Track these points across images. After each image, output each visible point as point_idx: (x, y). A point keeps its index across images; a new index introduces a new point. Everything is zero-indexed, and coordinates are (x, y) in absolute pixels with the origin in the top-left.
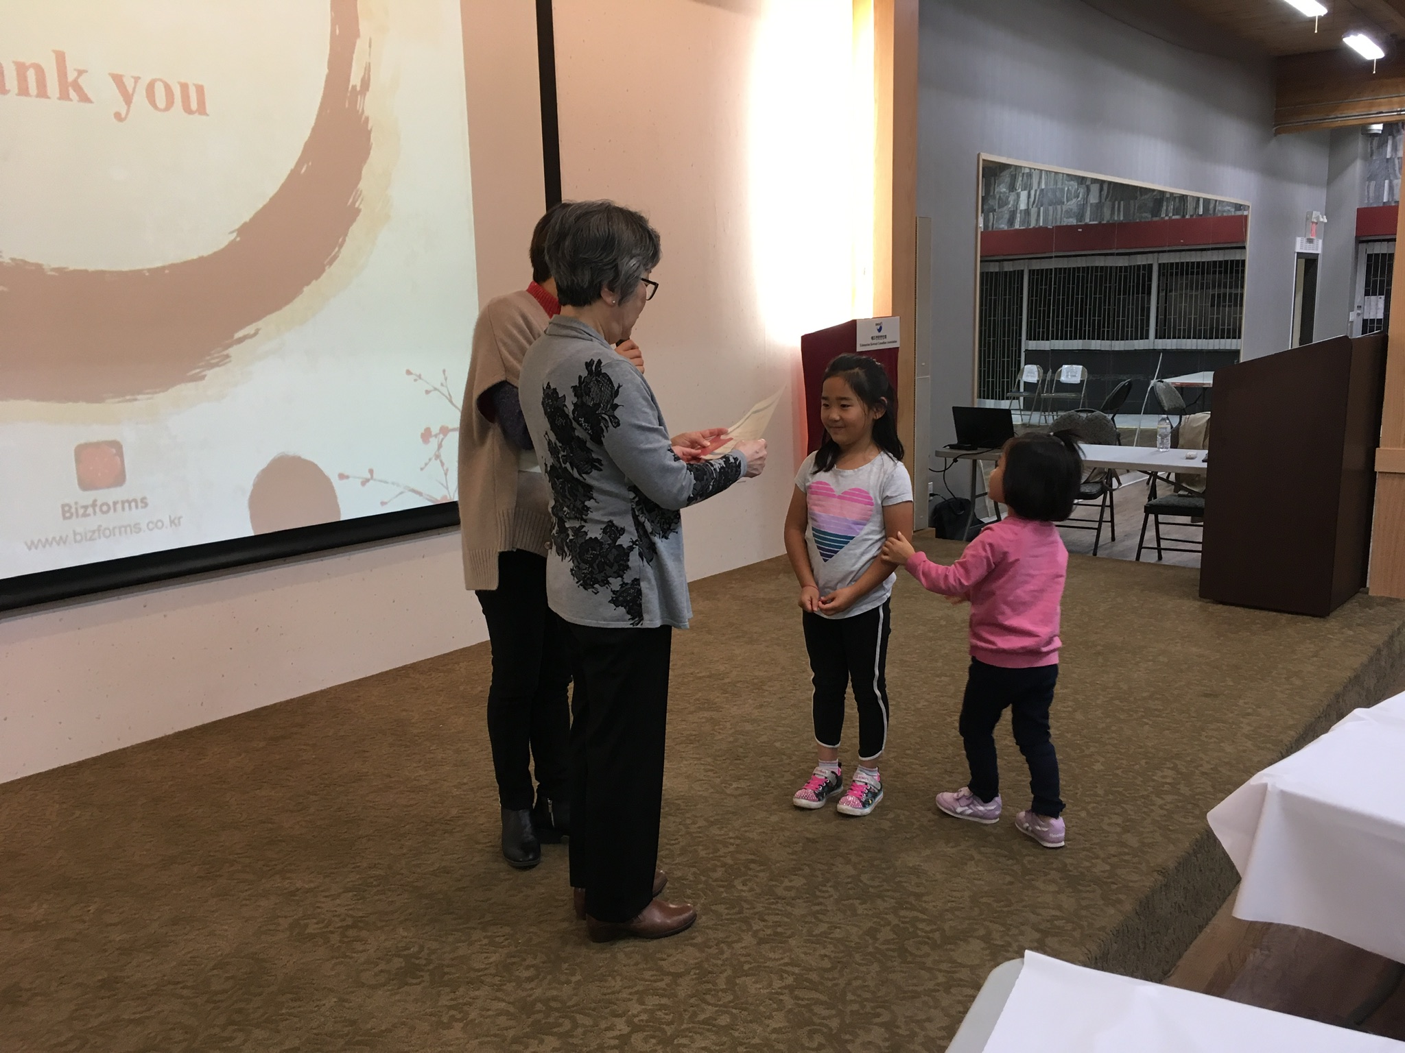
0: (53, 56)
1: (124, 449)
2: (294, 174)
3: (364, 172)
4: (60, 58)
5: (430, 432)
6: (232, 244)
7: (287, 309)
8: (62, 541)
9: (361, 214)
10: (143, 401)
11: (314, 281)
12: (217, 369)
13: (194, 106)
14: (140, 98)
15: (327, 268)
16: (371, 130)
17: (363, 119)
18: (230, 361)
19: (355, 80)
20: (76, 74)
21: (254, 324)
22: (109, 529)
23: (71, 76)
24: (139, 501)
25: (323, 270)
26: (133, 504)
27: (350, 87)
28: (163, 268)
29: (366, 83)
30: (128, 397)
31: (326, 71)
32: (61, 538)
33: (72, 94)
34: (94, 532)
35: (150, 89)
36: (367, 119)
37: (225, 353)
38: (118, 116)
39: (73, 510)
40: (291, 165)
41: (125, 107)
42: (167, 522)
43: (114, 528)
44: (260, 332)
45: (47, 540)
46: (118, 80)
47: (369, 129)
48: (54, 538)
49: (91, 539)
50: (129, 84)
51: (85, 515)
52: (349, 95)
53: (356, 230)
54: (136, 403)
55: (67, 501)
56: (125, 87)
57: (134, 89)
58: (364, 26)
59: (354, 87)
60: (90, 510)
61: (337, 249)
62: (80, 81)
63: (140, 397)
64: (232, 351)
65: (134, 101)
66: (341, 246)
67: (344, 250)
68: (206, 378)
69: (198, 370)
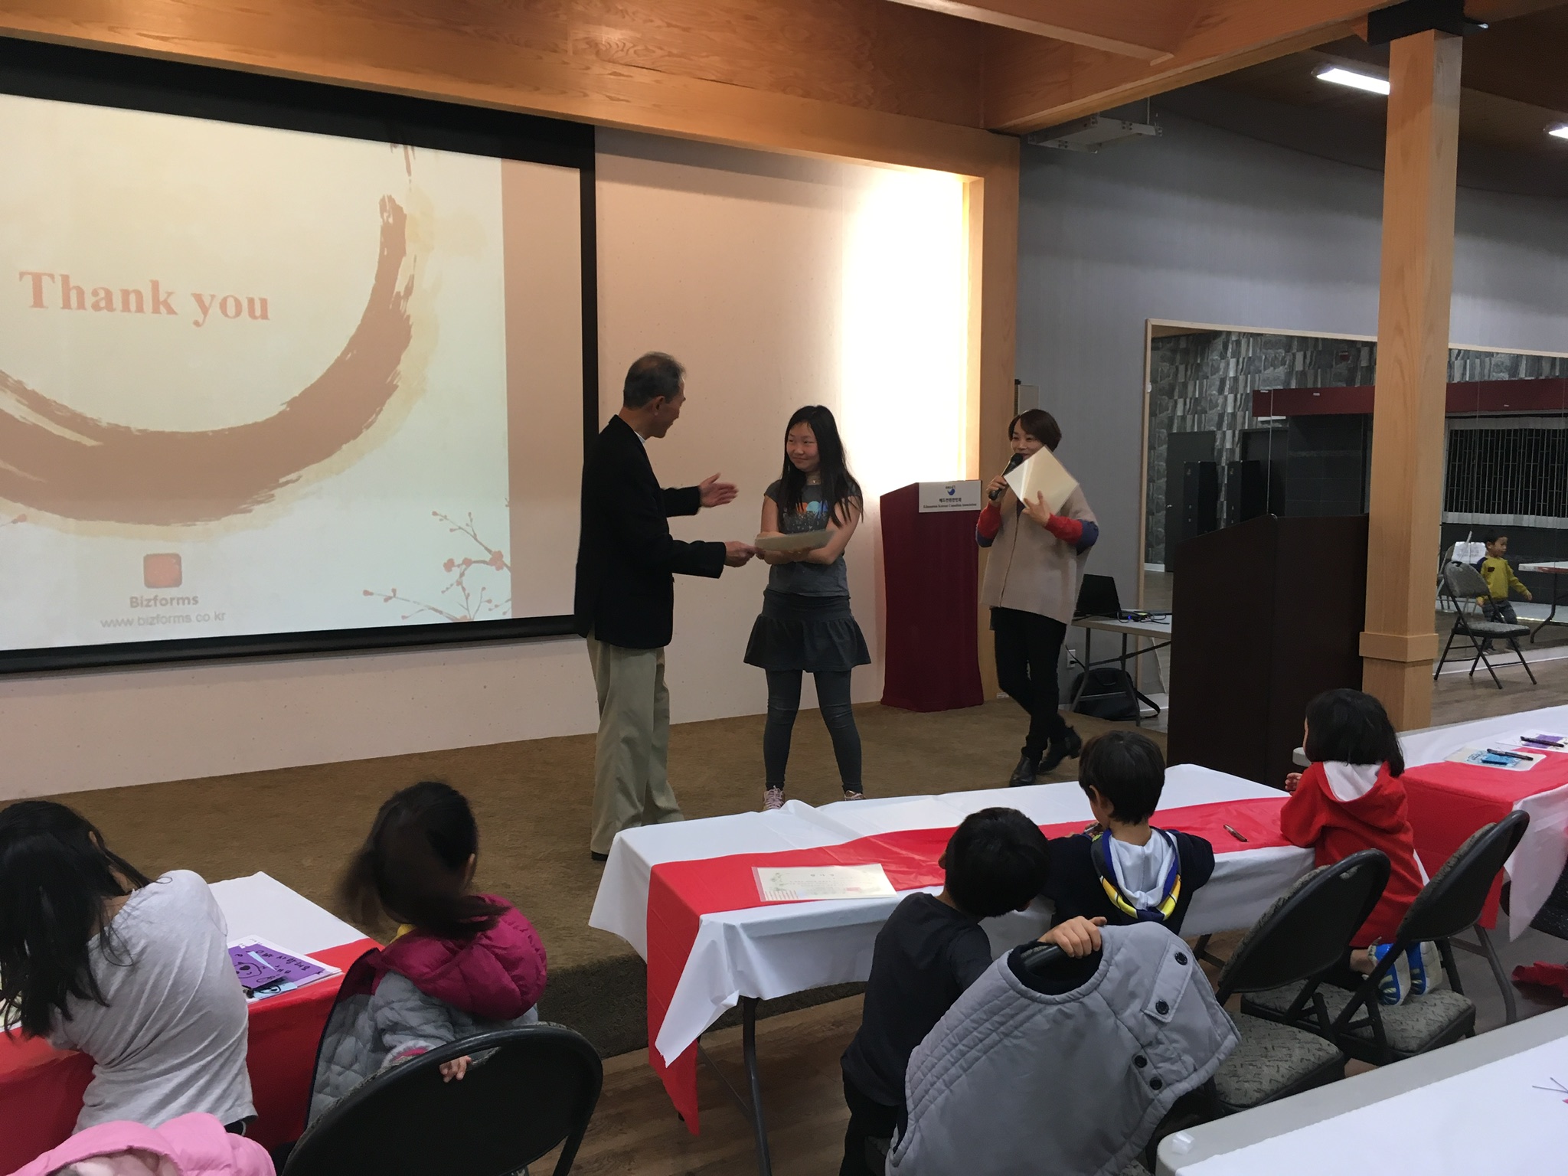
0: (150, 285)
1: (182, 561)
2: (339, 362)
3: (403, 357)
4: (155, 285)
5: (453, 563)
6: (280, 413)
7: (326, 462)
8: (129, 622)
9: (398, 389)
10: (200, 526)
11: (352, 442)
12: (263, 505)
13: (258, 312)
14: (215, 310)
15: (364, 430)
16: (412, 324)
17: (405, 316)
18: (273, 500)
19: (400, 287)
20: (166, 295)
21: (297, 473)
22: (165, 617)
23: (162, 297)
24: (191, 598)
25: (361, 432)
26: (186, 601)
27: (394, 294)
28: (223, 430)
29: (409, 290)
30: (189, 523)
31: (373, 281)
32: (128, 620)
33: (162, 309)
34: (153, 618)
36: (408, 317)
37: (272, 492)
38: (197, 323)
39: (139, 602)
40: (339, 354)
41: (202, 316)
42: (212, 615)
43: (170, 617)
44: (302, 478)
45: (117, 621)
46: (199, 298)
47: (410, 323)
48: (123, 620)
49: (151, 624)
50: (207, 300)
51: (148, 606)
52: (393, 299)
53: (393, 402)
54: (194, 527)
55: (135, 596)
56: (204, 305)
57: (211, 303)
58: (410, 247)
59: (399, 293)
60: (152, 603)
61: (374, 416)
62: (169, 301)
63: (197, 523)
64: (277, 492)
65: (210, 311)
66: (377, 415)
67: (380, 417)
68: (254, 512)
69: (245, 506)
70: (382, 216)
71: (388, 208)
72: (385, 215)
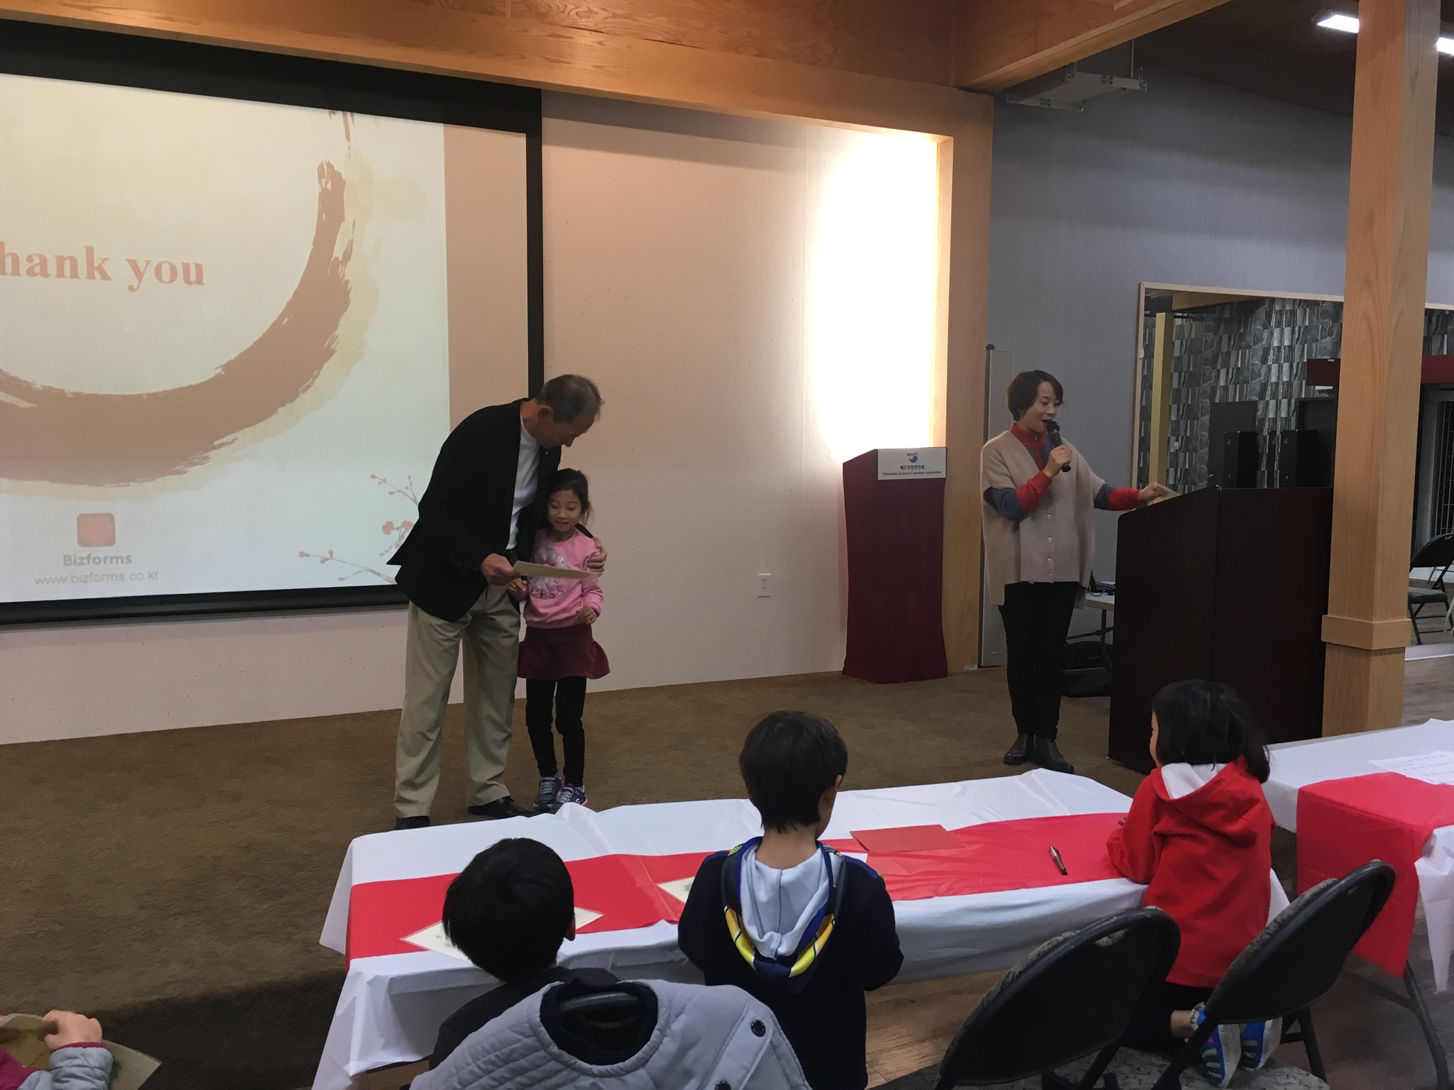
0: (84, 251)
2: (276, 327)
3: (340, 322)
4: (90, 251)
5: (392, 526)
6: (215, 377)
7: (262, 425)
8: (62, 580)
9: (336, 353)
10: (134, 487)
11: (289, 405)
12: (197, 467)
13: (193, 277)
14: (150, 274)
15: (301, 394)
16: (351, 289)
17: (343, 281)
18: (209, 462)
19: (338, 252)
20: (100, 261)
21: (233, 434)
22: (98, 576)
23: (97, 263)
24: (125, 558)
25: (299, 396)
26: (120, 560)
27: (333, 258)
28: (159, 393)
29: (347, 256)
30: (122, 484)
31: (311, 247)
32: (61, 578)
33: (96, 274)
34: (87, 576)
35: (158, 269)
36: (347, 282)
37: (205, 455)
38: (131, 288)
39: (73, 560)
40: (275, 318)
41: (137, 282)
42: (146, 575)
43: (103, 575)
44: (237, 441)
45: (51, 578)
46: (133, 263)
47: (349, 288)
48: (56, 578)
49: (85, 581)
50: (142, 266)
51: (80, 564)
52: (331, 264)
53: (328, 366)
54: (127, 488)
55: (69, 554)
56: (139, 270)
57: (146, 267)
58: (349, 213)
59: (337, 259)
61: (311, 379)
62: (103, 266)
63: (131, 484)
64: (213, 454)
65: (146, 276)
66: (314, 379)
67: (316, 380)
68: (189, 473)
69: (180, 468)
70: (320, 182)
71: (326, 174)
72: (323, 181)
